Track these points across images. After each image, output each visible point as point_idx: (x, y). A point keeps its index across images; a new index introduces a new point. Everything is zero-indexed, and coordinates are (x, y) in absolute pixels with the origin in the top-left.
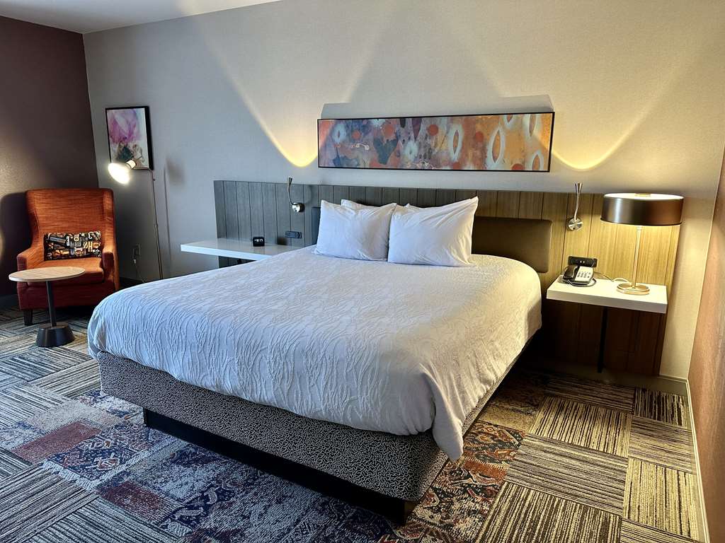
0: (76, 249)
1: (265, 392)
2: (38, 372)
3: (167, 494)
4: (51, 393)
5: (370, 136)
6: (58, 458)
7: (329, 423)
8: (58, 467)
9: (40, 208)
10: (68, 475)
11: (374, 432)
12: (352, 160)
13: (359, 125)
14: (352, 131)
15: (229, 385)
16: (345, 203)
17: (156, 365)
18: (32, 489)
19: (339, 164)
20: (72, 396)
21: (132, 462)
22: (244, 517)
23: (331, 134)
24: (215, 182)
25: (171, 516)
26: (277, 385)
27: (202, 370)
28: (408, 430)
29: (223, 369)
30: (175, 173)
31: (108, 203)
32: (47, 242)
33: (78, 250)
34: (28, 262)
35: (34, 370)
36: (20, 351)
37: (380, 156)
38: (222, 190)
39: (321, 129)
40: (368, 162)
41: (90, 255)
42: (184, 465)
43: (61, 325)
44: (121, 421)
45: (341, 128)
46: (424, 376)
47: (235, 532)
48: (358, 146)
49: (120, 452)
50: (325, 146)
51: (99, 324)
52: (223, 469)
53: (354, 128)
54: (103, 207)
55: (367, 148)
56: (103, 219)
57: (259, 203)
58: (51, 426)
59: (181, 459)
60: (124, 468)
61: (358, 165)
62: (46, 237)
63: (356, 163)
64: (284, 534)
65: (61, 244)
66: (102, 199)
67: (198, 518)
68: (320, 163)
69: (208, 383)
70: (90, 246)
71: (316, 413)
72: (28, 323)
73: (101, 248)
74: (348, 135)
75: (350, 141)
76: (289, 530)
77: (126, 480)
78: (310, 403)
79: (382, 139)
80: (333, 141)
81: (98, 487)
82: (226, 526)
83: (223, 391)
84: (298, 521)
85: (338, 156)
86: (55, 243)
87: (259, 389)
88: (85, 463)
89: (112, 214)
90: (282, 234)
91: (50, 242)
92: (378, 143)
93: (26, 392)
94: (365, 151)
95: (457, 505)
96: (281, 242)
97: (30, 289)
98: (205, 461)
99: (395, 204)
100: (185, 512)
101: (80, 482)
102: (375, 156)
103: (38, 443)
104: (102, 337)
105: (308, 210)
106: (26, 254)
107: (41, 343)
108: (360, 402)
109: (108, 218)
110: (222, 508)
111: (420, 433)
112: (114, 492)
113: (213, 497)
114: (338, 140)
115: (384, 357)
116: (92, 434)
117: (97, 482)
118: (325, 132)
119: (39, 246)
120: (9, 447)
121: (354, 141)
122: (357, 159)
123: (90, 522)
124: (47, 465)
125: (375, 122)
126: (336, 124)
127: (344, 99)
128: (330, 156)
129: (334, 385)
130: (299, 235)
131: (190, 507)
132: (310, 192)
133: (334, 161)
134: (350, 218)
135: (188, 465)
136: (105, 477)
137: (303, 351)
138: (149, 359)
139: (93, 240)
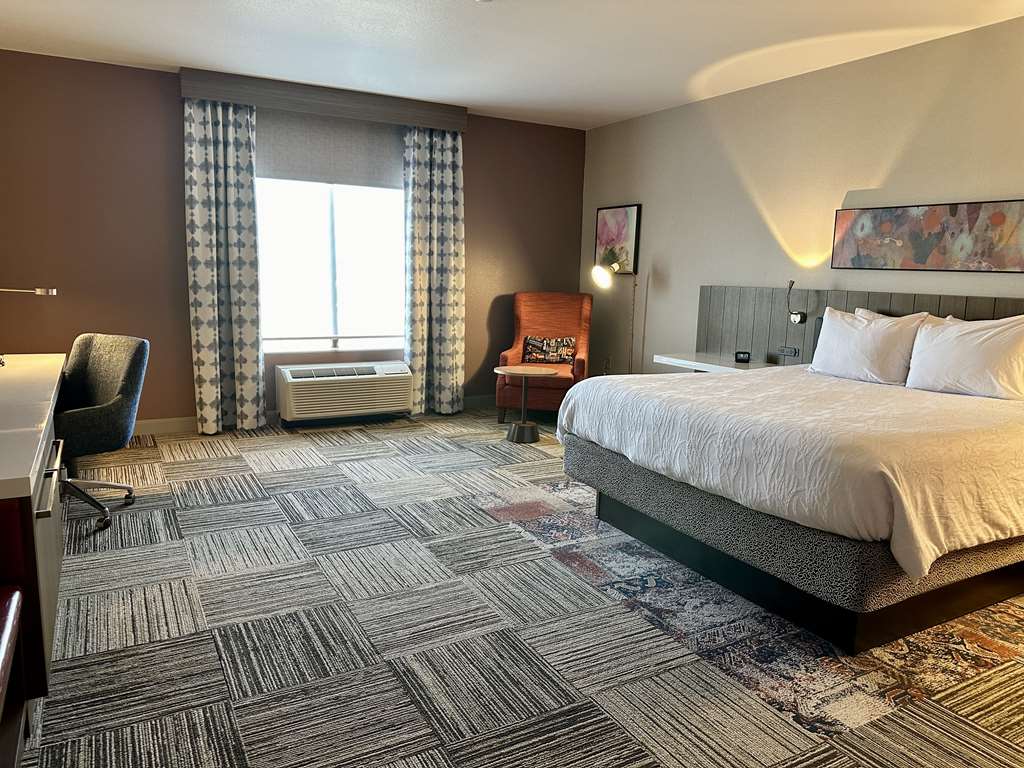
0: (551, 354)
1: (711, 479)
2: (508, 460)
3: (610, 569)
4: (517, 477)
5: (906, 228)
6: (520, 523)
7: (775, 517)
8: (520, 529)
9: (525, 310)
10: (528, 536)
11: (821, 531)
12: (877, 258)
13: (889, 216)
14: (881, 223)
15: (678, 469)
16: (860, 312)
17: (615, 446)
18: (500, 538)
19: (859, 264)
20: (535, 482)
21: (581, 540)
22: (679, 604)
23: (852, 227)
24: (702, 287)
25: (612, 585)
26: (724, 469)
27: (656, 451)
28: (858, 532)
29: (674, 451)
30: (660, 278)
31: (587, 307)
32: (526, 344)
33: (552, 356)
34: (509, 361)
35: (504, 458)
36: (494, 442)
37: (916, 254)
38: (709, 297)
39: (839, 222)
40: (900, 261)
41: (563, 361)
42: (629, 554)
43: (530, 424)
44: (575, 509)
45: (866, 221)
46: (883, 475)
47: (668, 612)
48: (887, 241)
49: (572, 531)
50: (843, 241)
51: (570, 405)
52: (665, 566)
53: (884, 219)
54: (581, 313)
55: (899, 243)
56: (580, 325)
57: (751, 312)
58: (516, 501)
59: (626, 548)
60: (574, 542)
61: (885, 264)
62: (526, 339)
63: (883, 263)
64: (715, 626)
65: (537, 347)
66: (582, 304)
67: (634, 593)
68: (834, 264)
69: (659, 464)
70: (564, 352)
71: (761, 502)
72: (501, 422)
73: (574, 355)
74: (875, 228)
75: (877, 234)
76: (722, 625)
77: (575, 550)
78: (755, 492)
79: (922, 230)
80: (854, 235)
81: (551, 550)
82: (660, 605)
83: (672, 474)
84: (733, 621)
85: (858, 255)
86: (534, 346)
87: (706, 474)
88: (543, 531)
89: (590, 320)
90: (774, 351)
91: (529, 344)
92: (915, 237)
93: (497, 473)
94: (896, 247)
95: (931, 661)
96: (772, 360)
97: (507, 387)
98: (648, 556)
99: (926, 313)
100: (623, 585)
101: (537, 543)
102: (910, 253)
103: (505, 509)
104: (571, 418)
105: (810, 321)
106: (508, 353)
107: (510, 439)
108: (807, 495)
109: (585, 325)
110: (659, 592)
111: (875, 542)
112: (564, 556)
113: (652, 582)
114: (860, 234)
115: (839, 450)
116: (549, 513)
117: (552, 546)
118: (845, 226)
119: (519, 348)
120: (483, 508)
121: (882, 235)
122: (884, 257)
123: (543, 570)
124: (511, 525)
125: (914, 212)
126: (860, 215)
127: (874, 185)
128: (849, 254)
129: (782, 474)
130: (796, 353)
131: (628, 583)
132: (816, 299)
133: (853, 260)
134: (860, 328)
135: (632, 554)
136: (558, 545)
137: (754, 438)
138: (609, 440)
139: (568, 346)
